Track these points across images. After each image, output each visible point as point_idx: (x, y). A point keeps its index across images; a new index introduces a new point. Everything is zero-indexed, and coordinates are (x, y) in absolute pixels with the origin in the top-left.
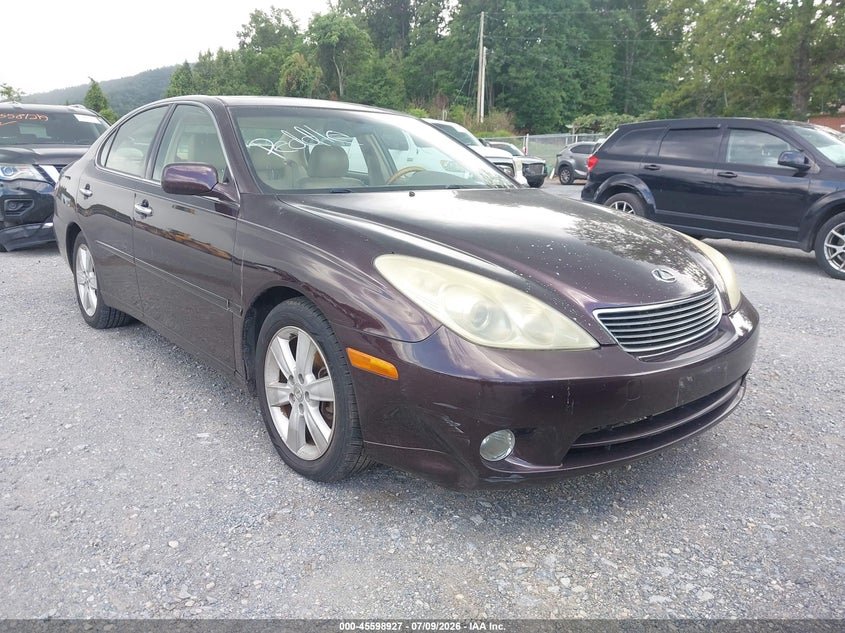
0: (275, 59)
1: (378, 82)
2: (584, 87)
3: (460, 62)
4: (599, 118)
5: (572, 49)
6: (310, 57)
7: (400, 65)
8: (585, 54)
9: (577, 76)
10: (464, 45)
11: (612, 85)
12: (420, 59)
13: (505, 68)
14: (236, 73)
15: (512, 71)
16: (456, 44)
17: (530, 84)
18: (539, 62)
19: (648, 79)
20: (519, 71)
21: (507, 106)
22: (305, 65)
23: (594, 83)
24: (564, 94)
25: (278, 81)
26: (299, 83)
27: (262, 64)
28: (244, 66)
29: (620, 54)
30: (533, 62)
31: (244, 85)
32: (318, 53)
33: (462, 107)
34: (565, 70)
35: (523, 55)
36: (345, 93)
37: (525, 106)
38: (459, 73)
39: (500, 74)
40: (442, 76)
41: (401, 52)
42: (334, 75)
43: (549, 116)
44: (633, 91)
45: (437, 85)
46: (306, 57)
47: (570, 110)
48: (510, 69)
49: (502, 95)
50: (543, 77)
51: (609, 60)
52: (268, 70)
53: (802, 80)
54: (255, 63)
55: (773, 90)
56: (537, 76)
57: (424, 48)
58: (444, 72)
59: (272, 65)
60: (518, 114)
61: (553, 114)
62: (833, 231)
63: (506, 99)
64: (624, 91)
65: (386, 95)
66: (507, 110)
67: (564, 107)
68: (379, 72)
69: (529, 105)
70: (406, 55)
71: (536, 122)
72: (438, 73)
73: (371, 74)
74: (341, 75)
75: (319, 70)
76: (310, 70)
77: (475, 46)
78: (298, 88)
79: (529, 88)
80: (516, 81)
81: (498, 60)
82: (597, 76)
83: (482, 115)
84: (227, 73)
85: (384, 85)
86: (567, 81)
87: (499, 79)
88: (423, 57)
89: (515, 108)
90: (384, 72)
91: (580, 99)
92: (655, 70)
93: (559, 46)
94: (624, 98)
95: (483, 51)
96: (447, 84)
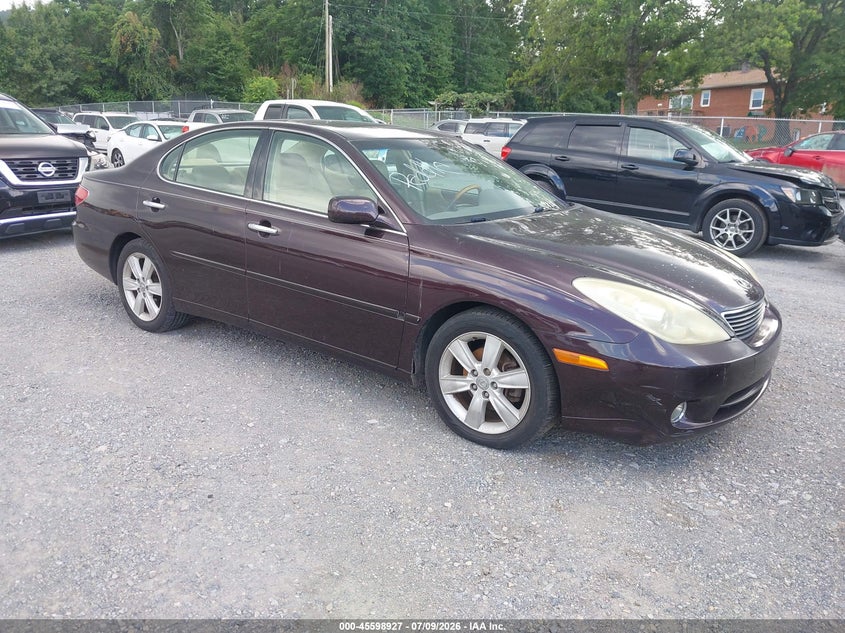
0: (104, 18)
1: (222, 48)
2: (426, 58)
3: (305, 29)
4: (461, 96)
5: (413, 20)
6: (144, 17)
7: (241, 29)
8: (427, 27)
9: (419, 48)
10: (308, 12)
11: (453, 58)
12: (262, 24)
13: (350, 37)
14: (60, 31)
15: (358, 42)
16: (298, 10)
17: (377, 53)
18: (383, 31)
19: (485, 53)
20: (364, 40)
21: (353, 76)
22: (139, 25)
23: (437, 56)
24: (408, 66)
25: (110, 42)
26: (134, 45)
27: (90, 22)
28: (68, 24)
29: (459, 28)
30: (377, 33)
31: (70, 45)
32: (153, 14)
33: (311, 76)
34: (408, 42)
35: (368, 24)
36: (184, 57)
37: (371, 76)
38: (304, 41)
39: (345, 43)
40: (285, 43)
41: (241, 16)
42: (172, 37)
43: (396, 87)
44: (473, 64)
45: (280, 52)
46: (139, 16)
47: (414, 81)
48: (356, 39)
49: (348, 65)
50: (388, 48)
51: (449, 32)
52: (97, 29)
53: (634, 66)
54: (81, 22)
55: (608, 73)
56: (382, 47)
57: (265, 13)
58: (287, 39)
59: (102, 23)
60: (365, 85)
61: (399, 85)
62: (717, 216)
63: (352, 68)
64: (464, 64)
65: (232, 62)
66: (354, 79)
67: (409, 79)
68: (222, 36)
69: (375, 75)
70: (245, 19)
71: (383, 93)
72: (282, 40)
73: (215, 39)
74: (180, 38)
75: (156, 31)
76: (146, 31)
77: (320, 14)
78: (134, 51)
79: (375, 58)
80: (362, 51)
81: (343, 29)
82: (438, 48)
83: (331, 84)
84: (50, 30)
85: (230, 51)
86: (411, 53)
87: (345, 48)
88: (265, 22)
89: (361, 78)
90: (227, 37)
91: (423, 71)
92: (491, 45)
93: (401, 17)
94: (465, 70)
95: (329, 19)
96: (292, 51)
